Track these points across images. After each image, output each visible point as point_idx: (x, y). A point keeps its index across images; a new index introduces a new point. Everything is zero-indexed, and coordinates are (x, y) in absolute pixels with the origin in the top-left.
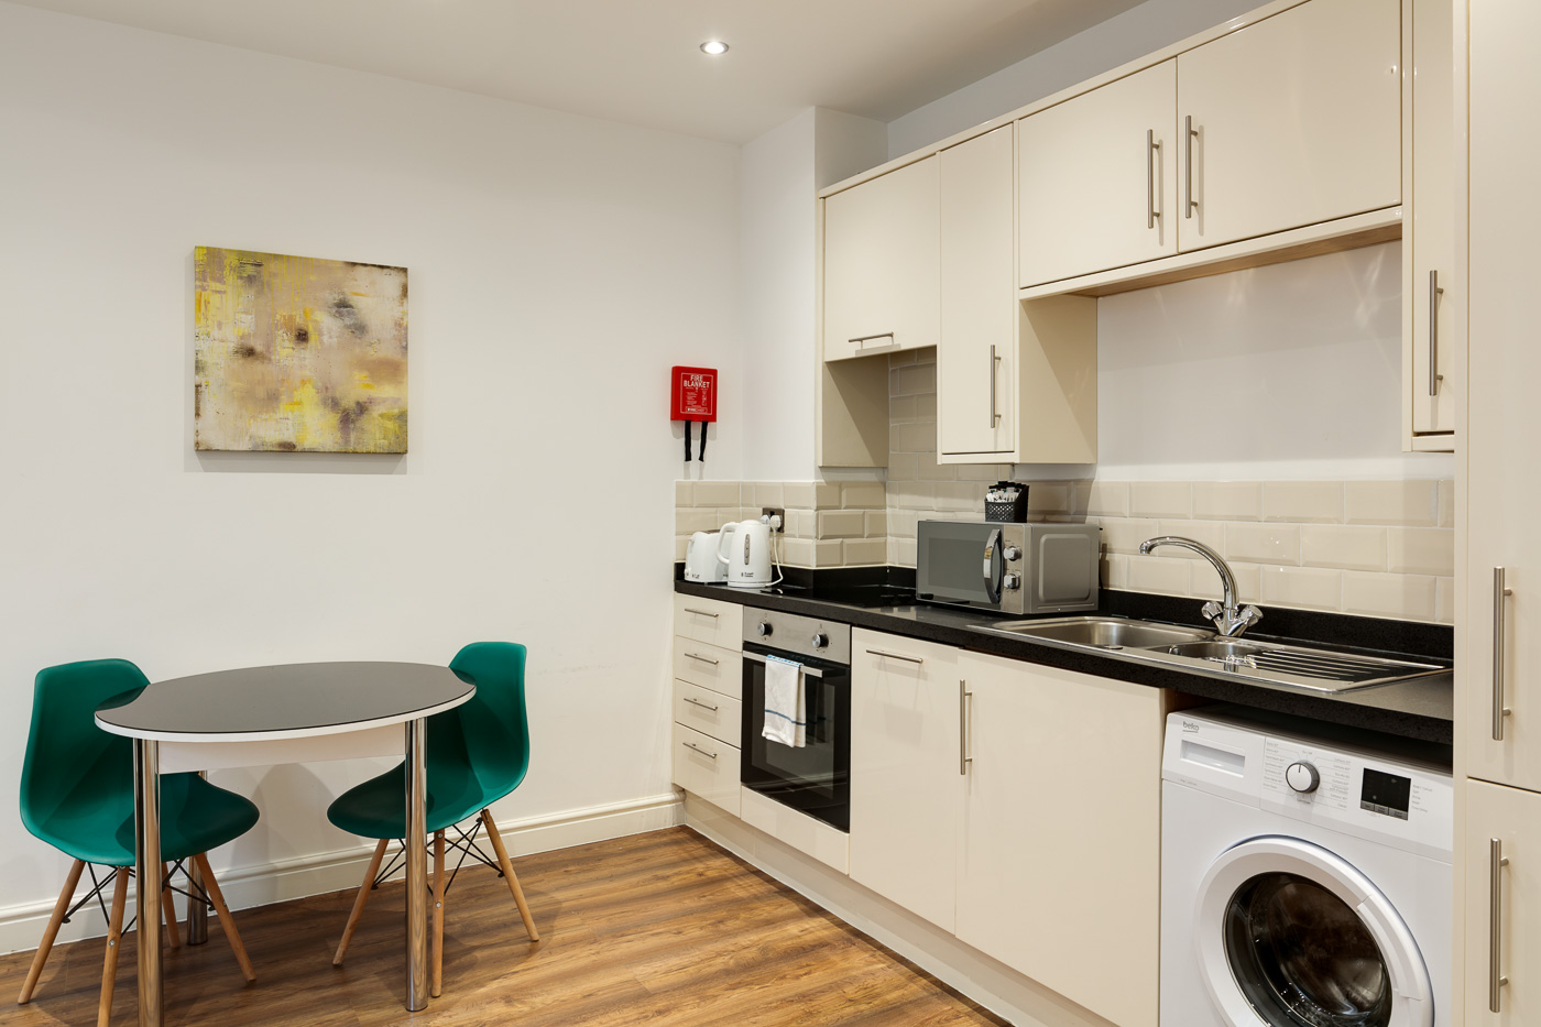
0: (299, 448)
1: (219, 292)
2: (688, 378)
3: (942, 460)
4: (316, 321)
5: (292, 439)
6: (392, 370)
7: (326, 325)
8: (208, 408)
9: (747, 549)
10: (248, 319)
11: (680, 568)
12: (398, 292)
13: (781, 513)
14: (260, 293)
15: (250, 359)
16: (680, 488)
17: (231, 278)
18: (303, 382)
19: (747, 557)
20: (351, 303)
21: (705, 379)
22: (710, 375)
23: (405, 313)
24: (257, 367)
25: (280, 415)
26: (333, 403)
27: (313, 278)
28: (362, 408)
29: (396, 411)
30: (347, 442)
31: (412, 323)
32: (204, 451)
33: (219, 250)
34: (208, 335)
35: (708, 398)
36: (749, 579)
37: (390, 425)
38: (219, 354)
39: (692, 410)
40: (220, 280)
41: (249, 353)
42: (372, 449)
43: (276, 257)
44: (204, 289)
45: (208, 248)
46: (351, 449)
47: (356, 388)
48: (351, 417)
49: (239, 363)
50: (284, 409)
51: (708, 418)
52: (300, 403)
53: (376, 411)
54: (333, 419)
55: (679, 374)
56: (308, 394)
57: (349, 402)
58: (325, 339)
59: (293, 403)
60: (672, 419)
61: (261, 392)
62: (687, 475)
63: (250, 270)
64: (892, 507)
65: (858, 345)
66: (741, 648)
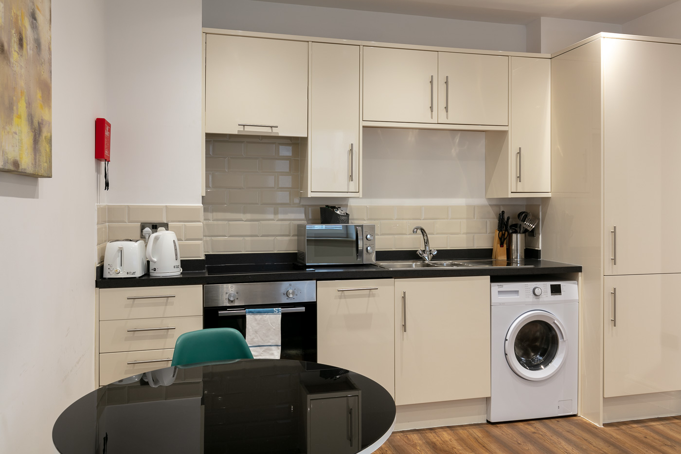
0: (20, 169)
2: (106, 128)
3: (310, 195)
4: (25, 28)
5: (18, 158)
7: (28, 34)
12: (49, 18)
13: (166, 226)
18: (22, 94)
20: (36, 16)
21: (109, 130)
22: (109, 126)
26: (31, 121)
28: (40, 129)
29: (49, 135)
30: (35, 164)
35: (109, 144)
37: (48, 148)
39: (106, 153)
42: (43, 172)
47: (38, 107)
48: (36, 136)
51: (109, 159)
53: (44, 133)
54: (31, 137)
56: (23, 108)
57: (36, 123)
58: (28, 48)
59: (18, 117)
64: (206, 219)
65: (241, 128)
66: (202, 313)
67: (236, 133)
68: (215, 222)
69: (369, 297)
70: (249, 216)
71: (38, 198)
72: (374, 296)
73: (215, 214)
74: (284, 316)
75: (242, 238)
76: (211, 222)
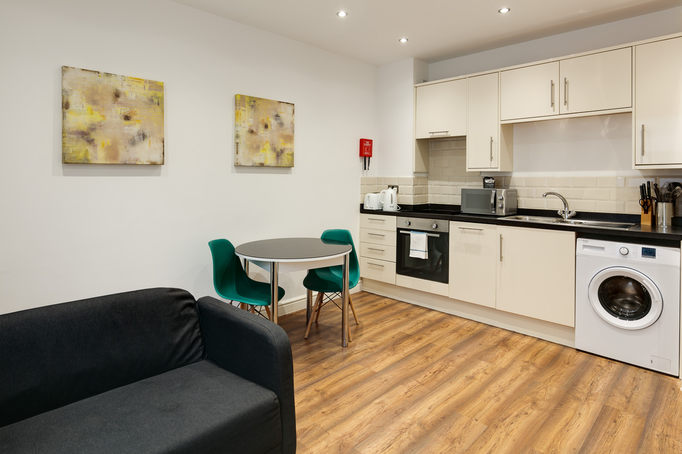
0: (265, 165)
1: (244, 110)
2: (365, 142)
3: (468, 170)
4: (270, 121)
5: (263, 162)
6: (290, 138)
7: (273, 122)
8: (240, 151)
9: (392, 198)
10: (252, 120)
11: (362, 205)
12: (292, 112)
13: (397, 187)
14: (255, 111)
15: (252, 134)
16: (362, 179)
17: (247, 106)
18: (266, 142)
19: (392, 201)
20: (280, 115)
21: (370, 143)
22: (371, 141)
23: (294, 119)
24: (254, 137)
25: (260, 154)
26: (274, 150)
27: (269, 106)
28: (282, 151)
29: (291, 152)
30: (278, 163)
31: (295, 122)
32: (238, 166)
33: (244, 96)
34: (241, 125)
35: (370, 149)
36: (393, 208)
37: (290, 157)
38: (243, 132)
39: (366, 153)
40: (244, 106)
41: (252, 132)
42: (285, 165)
43: (260, 99)
44: (240, 109)
45: (241, 95)
46: (279, 165)
47: (281, 145)
48: (279, 154)
49: (249, 135)
50: (261, 152)
51: (370, 156)
52: (265, 149)
53: (286, 152)
54: (274, 155)
55: (362, 141)
56: (268, 146)
57: (278, 150)
58: (272, 127)
59: (263, 150)
60: (360, 156)
61: (255, 146)
62: (363, 175)
63: (252, 103)
64: (430, 185)
65: (432, 134)
66: (396, 230)
67: (429, 137)
68: (435, 186)
69: (480, 234)
70: (451, 183)
71: (291, 173)
72: (483, 234)
73: (434, 181)
74: (429, 237)
75: (447, 196)
76: (432, 186)
